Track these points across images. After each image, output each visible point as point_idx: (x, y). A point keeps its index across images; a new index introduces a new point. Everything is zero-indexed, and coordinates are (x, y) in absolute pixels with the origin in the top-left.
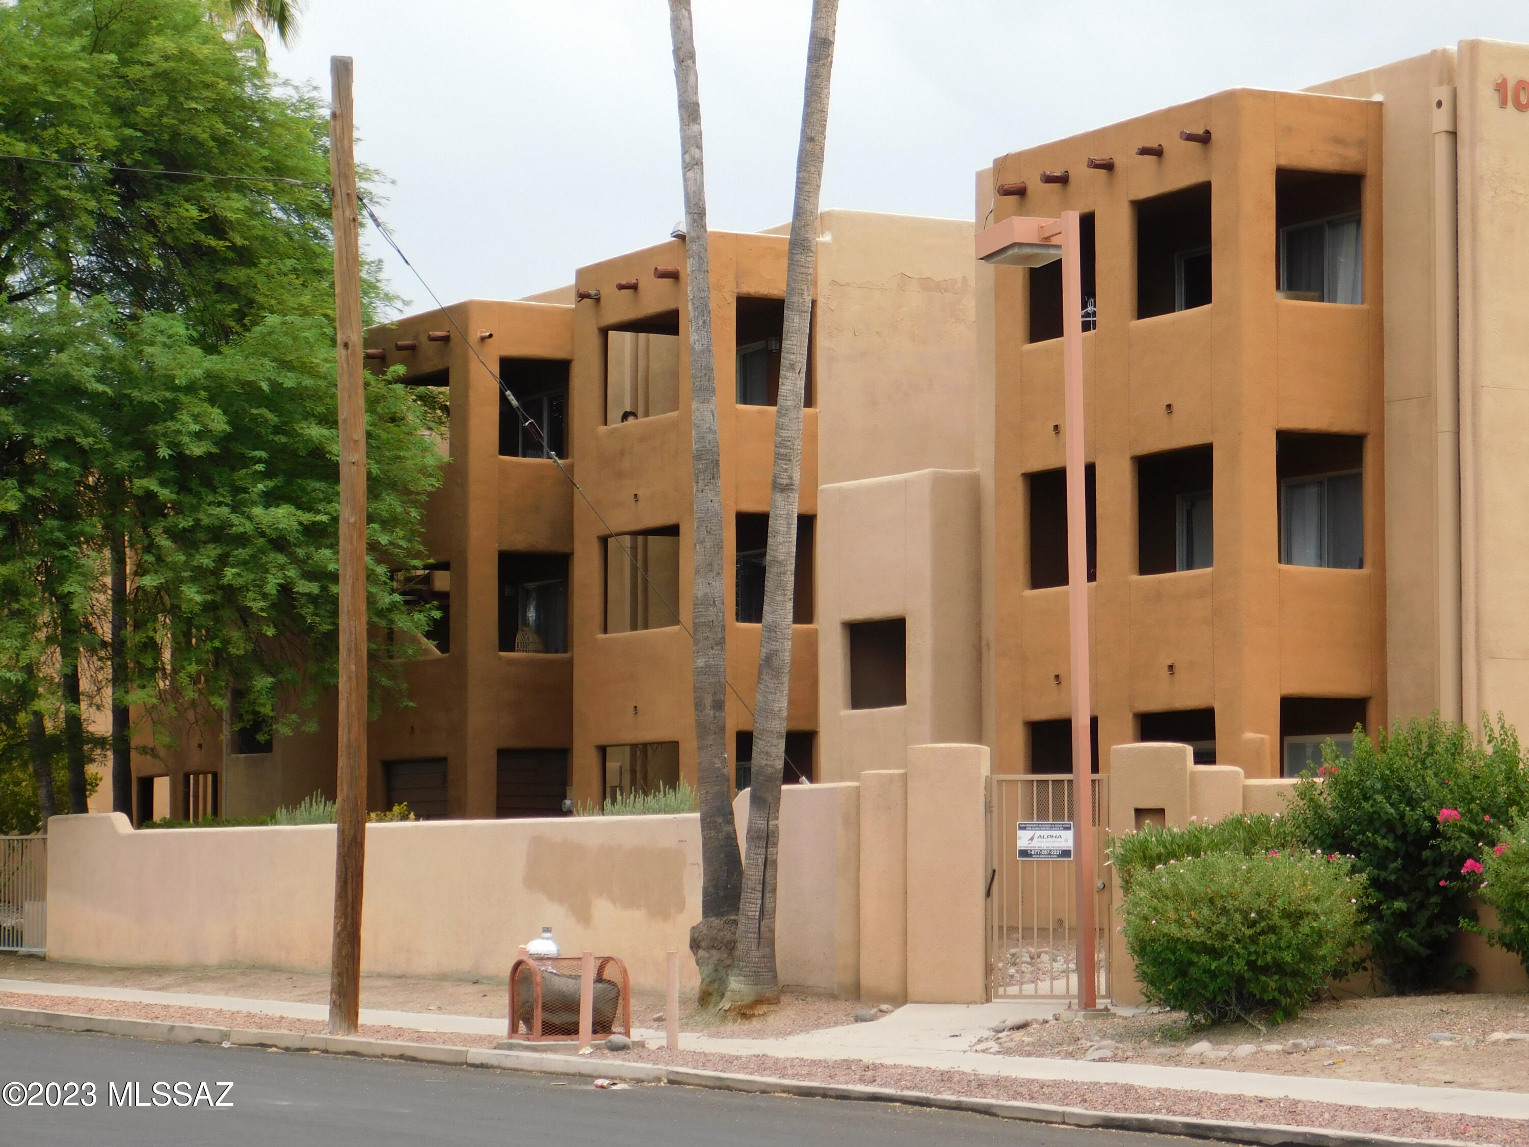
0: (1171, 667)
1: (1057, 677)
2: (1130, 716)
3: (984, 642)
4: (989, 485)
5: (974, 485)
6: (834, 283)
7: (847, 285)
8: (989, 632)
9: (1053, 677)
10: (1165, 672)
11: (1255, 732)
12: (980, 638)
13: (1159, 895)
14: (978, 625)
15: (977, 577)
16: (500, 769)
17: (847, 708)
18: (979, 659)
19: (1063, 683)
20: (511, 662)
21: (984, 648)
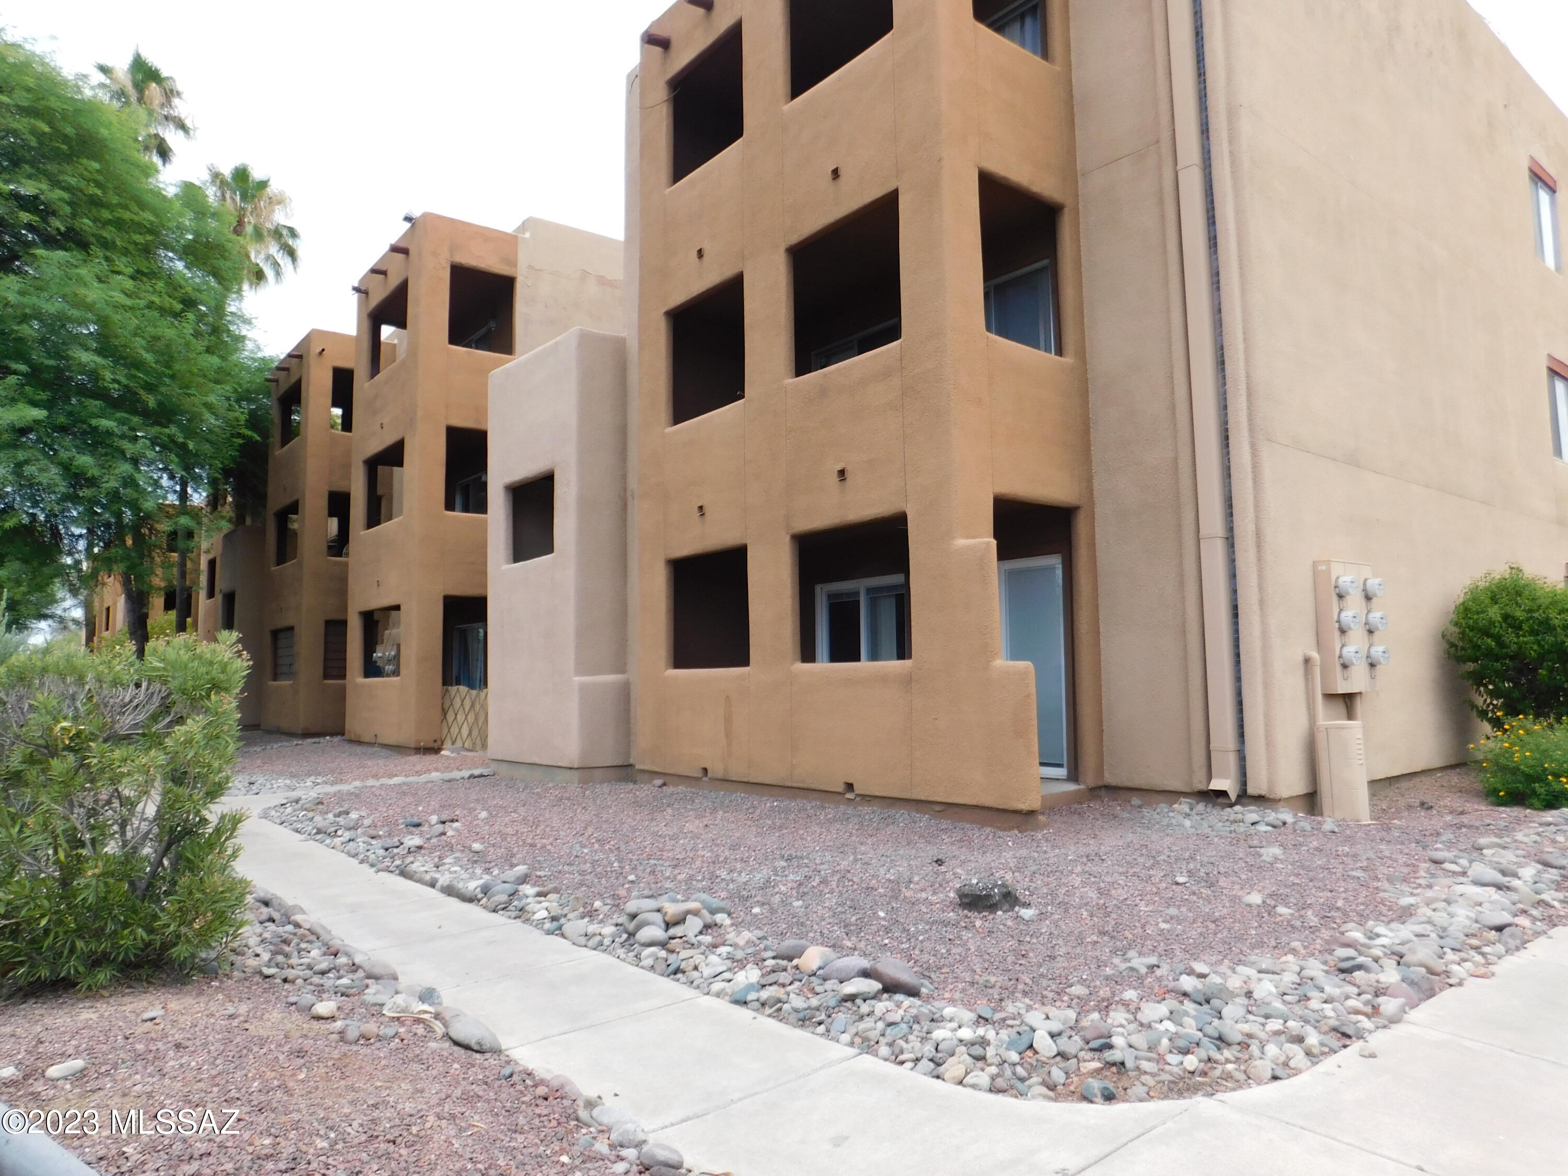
0: (842, 473)
1: (701, 508)
2: (787, 539)
3: (629, 493)
4: (633, 346)
5: (619, 348)
6: (530, 267)
8: (633, 483)
9: (696, 509)
10: (835, 478)
11: (967, 537)
12: (625, 490)
14: (624, 477)
15: (622, 431)
16: (326, 634)
17: (508, 563)
18: (624, 508)
19: (707, 514)
20: (336, 563)
21: (630, 499)
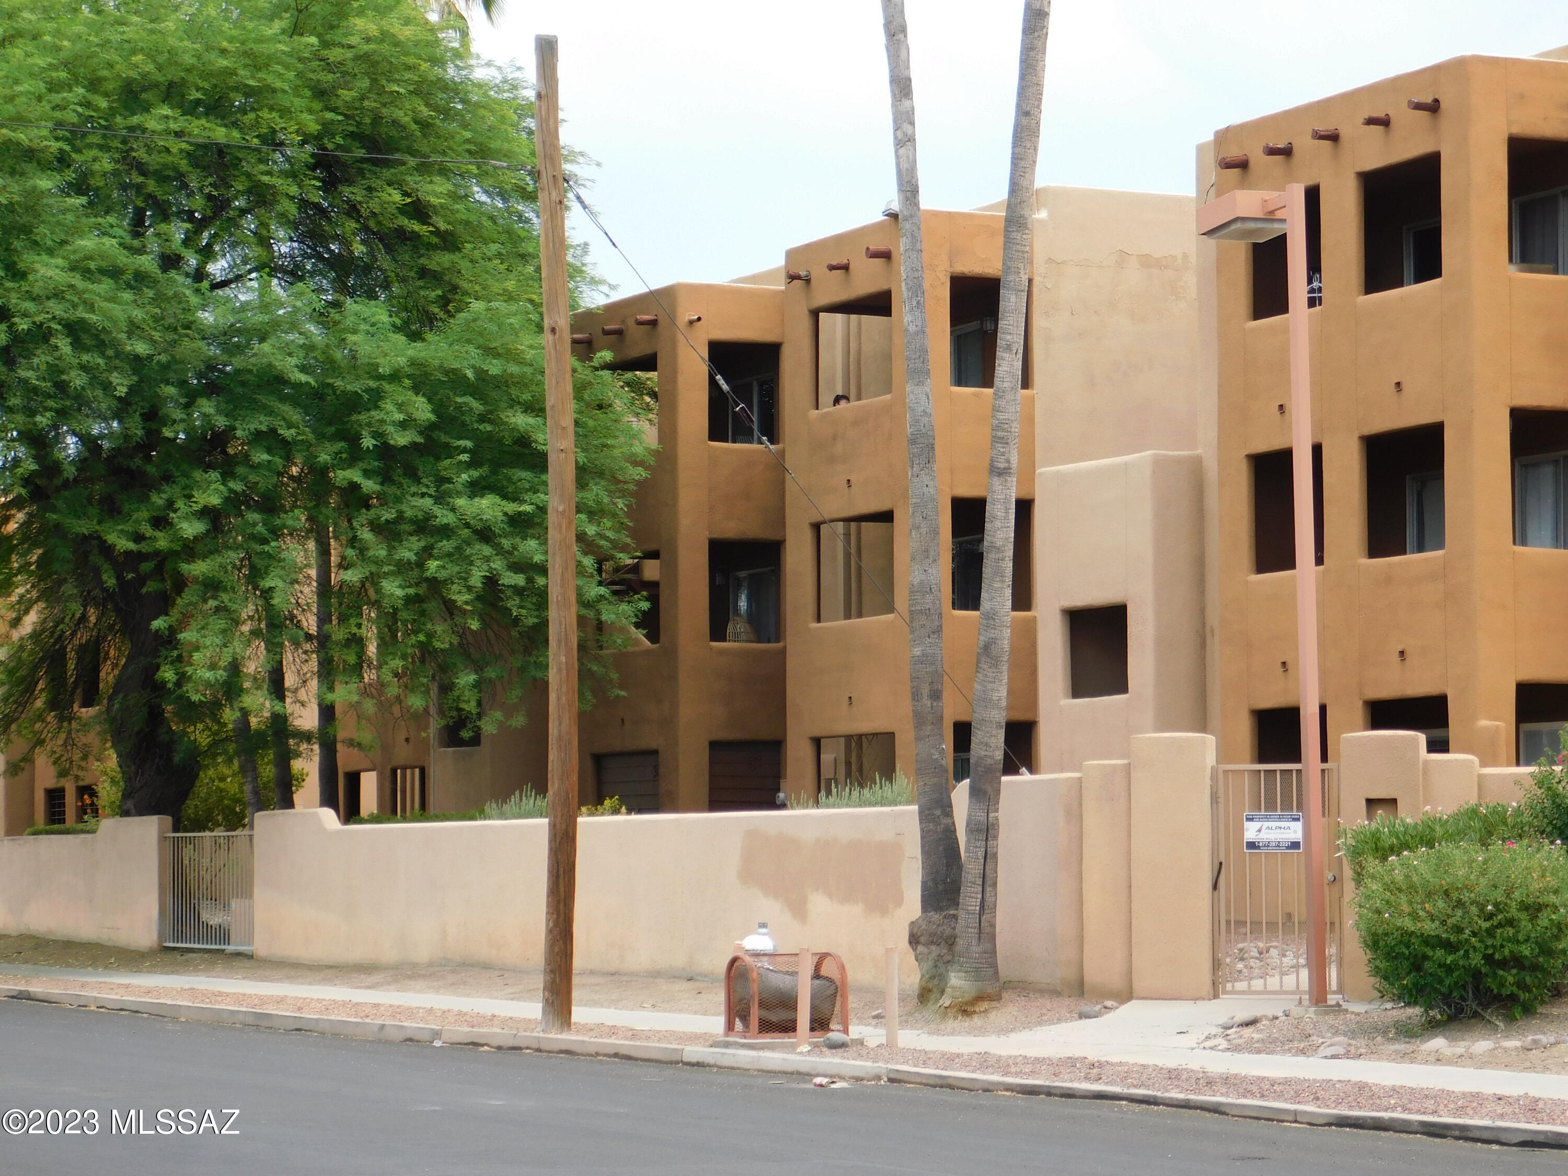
0: (1402, 653)
1: (1284, 664)
2: (1360, 704)
3: (1208, 629)
4: (1212, 468)
5: (1196, 467)
6: (1050, 260)
7: (1064, 262)
8: (1213, 619)
9: (1280, 665)
10: (1396, 658)
11: (1490, 720)
12: (1204, 624)
13: (1392, 887)
14: (1202, 611)
15: (1200, 562)
16: (712, 762)
17: (1067, 697)
18: (1203, 645)
19: (1290, 670)
20: (722, 652)
21: (1208, 634)
